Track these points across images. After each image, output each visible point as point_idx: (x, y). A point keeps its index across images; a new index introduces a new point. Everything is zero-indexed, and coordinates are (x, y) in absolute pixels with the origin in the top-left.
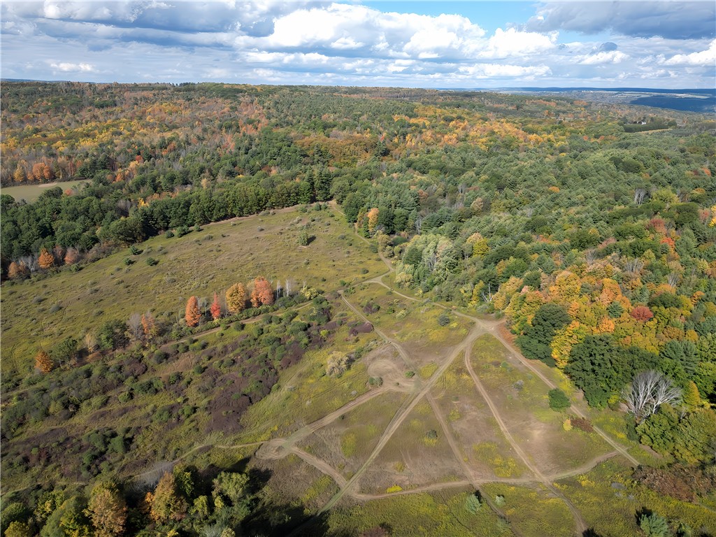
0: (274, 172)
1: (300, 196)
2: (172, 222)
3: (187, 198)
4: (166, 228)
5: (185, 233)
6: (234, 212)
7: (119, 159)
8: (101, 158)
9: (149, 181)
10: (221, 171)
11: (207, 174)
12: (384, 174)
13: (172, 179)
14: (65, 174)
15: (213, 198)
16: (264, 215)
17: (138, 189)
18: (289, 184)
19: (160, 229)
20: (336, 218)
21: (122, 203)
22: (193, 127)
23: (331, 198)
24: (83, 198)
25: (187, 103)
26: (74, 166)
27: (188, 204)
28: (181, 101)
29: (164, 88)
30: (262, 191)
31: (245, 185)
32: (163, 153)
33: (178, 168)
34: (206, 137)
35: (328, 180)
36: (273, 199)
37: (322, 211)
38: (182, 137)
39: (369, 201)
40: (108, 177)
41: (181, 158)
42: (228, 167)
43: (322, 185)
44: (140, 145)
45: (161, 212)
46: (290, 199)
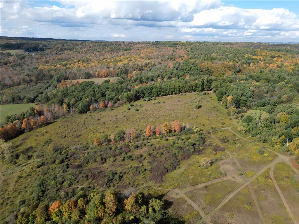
0: (187, 78)
1: (197, 88)
2: (146, 95)
3: (152, 86)
4: (143, 97)
5: (149, 100)
6: (169, 93)
7: (130, 70)
8: (124, 70)
9: (139, 79)
10: (166, 76)
11: (161, 77)
12: (238, 81)
13: (147, 79)
14: (112, 75)
15: (162, 87)
16: (181, 95)
17: (135, 82)
18: (193, 83)
19: (141, 97)
20: (212, 98)
21: (129, 87)
22: (157, 59)
23: (211, 90)
24: (116, 84)
25: (157, 49)
26: (115, 72)
27: (152, 89)
28: (155, 48)
29: (149, 43)
30: (181, 85)
31: (175, 82)
32: (145, 68)
33: (150, 74)
34: (162, 62)
35: (210, 82)
36: (185, 89)
37: (206, 95)
38: (153, 62)
39: (229, 92)
40: (125, 77)
41: (152, 71)
42: (169, 75)
43: (208, 84)
44: (138, 65)
45: (142, 91)
46: (192, 89)
